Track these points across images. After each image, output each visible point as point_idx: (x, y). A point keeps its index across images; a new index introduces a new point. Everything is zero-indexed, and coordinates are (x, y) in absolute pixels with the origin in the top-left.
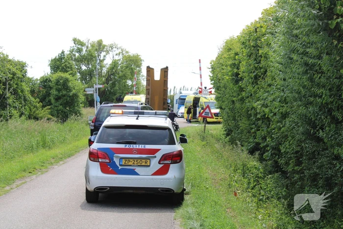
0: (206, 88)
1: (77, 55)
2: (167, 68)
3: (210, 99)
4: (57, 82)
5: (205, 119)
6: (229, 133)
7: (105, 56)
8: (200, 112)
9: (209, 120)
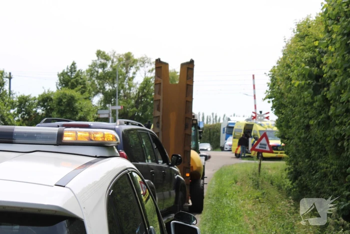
0: (261, 112)
1: (100, 71)
2: (192, 62)
3: (266, 126)
4: (60, 101)
5: (260, 153)
6: (295, 175)
7: (134, 73)
8: (253, 144)
9: (265, 155)
